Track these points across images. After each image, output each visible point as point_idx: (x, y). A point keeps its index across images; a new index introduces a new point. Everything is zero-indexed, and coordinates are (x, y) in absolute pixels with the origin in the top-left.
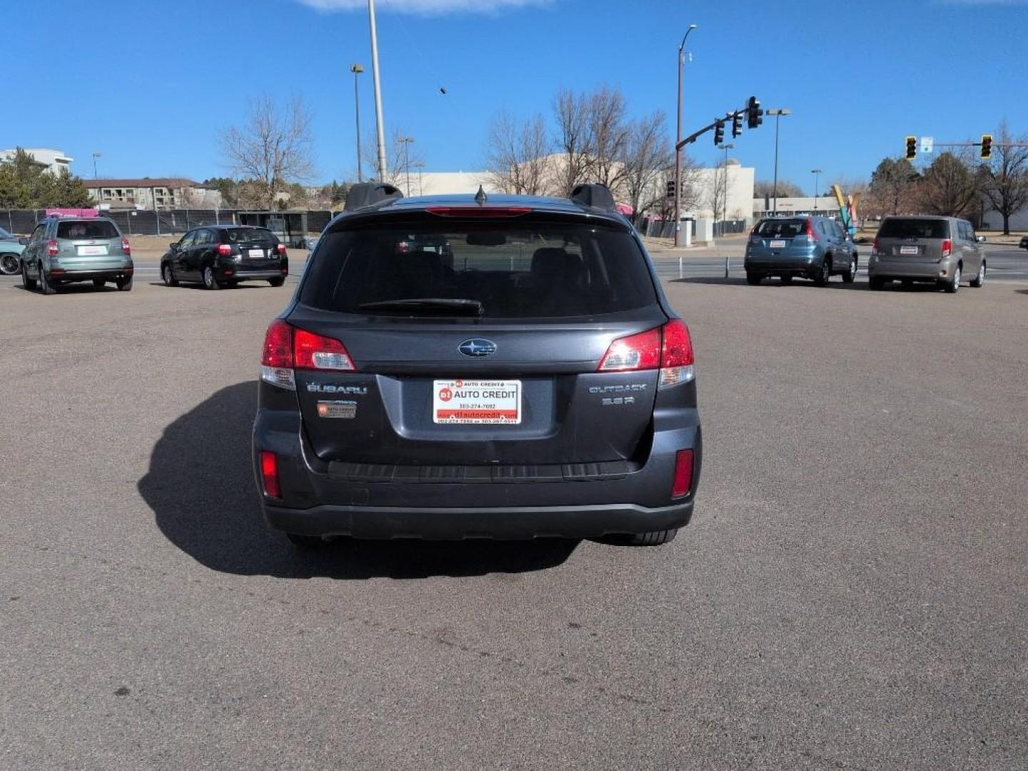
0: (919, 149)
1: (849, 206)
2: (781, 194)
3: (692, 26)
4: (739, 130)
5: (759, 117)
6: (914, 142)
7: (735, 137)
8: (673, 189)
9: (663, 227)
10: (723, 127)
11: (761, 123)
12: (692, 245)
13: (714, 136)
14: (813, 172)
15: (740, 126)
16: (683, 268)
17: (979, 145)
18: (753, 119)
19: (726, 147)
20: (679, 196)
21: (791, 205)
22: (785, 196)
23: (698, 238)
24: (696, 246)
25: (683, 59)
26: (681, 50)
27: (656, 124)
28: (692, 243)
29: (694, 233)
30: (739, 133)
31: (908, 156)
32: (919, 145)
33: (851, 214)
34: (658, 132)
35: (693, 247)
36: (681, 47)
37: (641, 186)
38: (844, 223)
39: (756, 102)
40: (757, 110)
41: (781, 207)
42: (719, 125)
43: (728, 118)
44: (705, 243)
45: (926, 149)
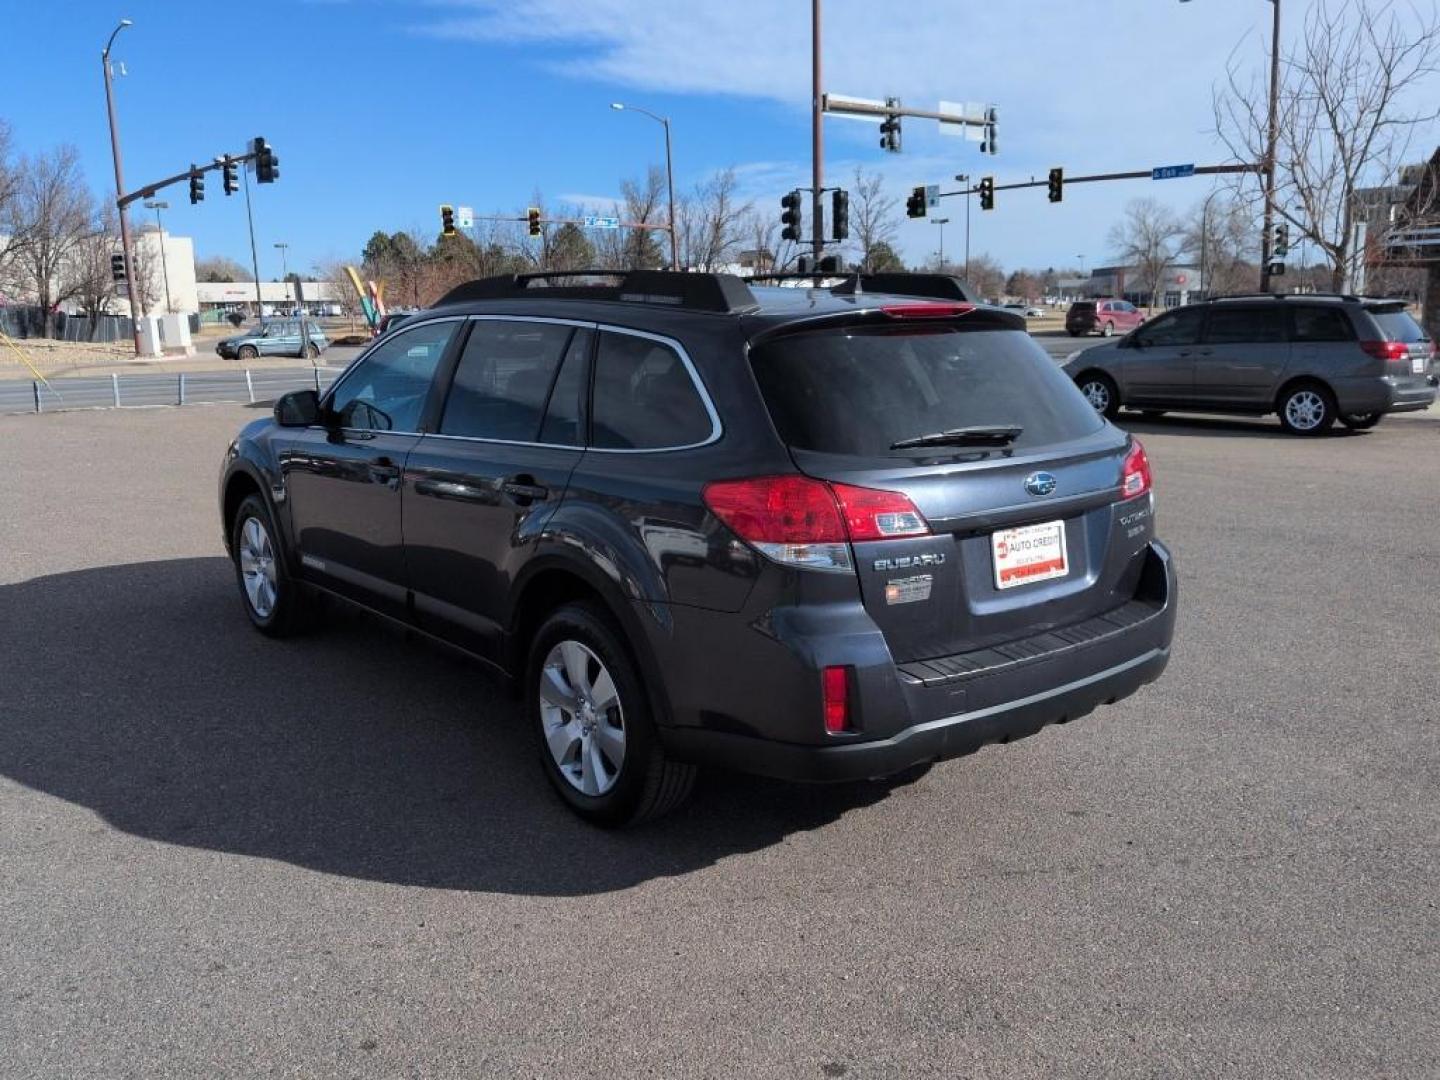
0: (457, 222)
1: (372, 295)
2: (224, 277)
3: (126, 22)
4: (233, 184)
5: (274, 167)
6: (451, 213)
7: (228, 194)
8: (121, 267)
9: (94, 325)
10: (202, 177)
11: (277, 176)
12: (162, 354)
13: (189, 190)
14: (277, 246)
15: (235, 178)
16: (253, 385)
17: (526, 220)
18: (265, 170)
19: (157, 205)
20: (133, 278)
21: (243, 293)
22: (228, 280)
23: (170, 344)
24: (168, 355)
25: (111, 70)
26: (105, 56)
27: (65, 164)
28: (162, 351)
29: (161, 336)
30: (236, 189)
31: (446, 231)
32: (457, 217)
33: (377, 306)
34: (68, 179)
35: (165, 355)
36: (105, 51)
37: (51, 262)
38: (369, 318)
39: (267, 146)
40: (270, 157)
41: (229, 296)
42: (195, 176)
43: (217, 165)
44: (182, 350)
45: (466, 223)
